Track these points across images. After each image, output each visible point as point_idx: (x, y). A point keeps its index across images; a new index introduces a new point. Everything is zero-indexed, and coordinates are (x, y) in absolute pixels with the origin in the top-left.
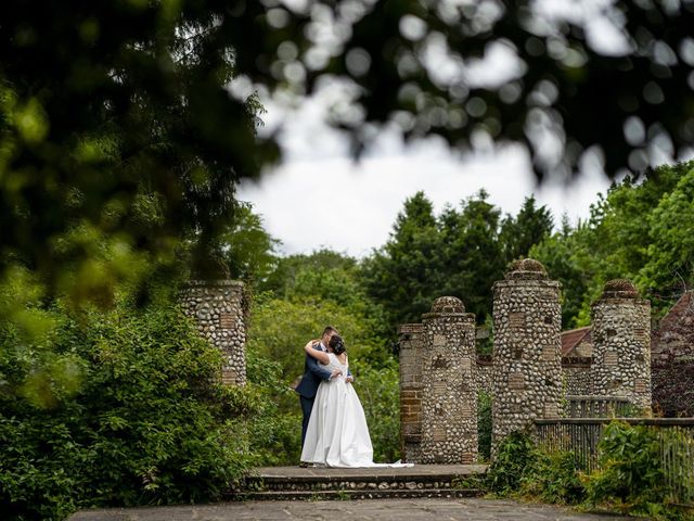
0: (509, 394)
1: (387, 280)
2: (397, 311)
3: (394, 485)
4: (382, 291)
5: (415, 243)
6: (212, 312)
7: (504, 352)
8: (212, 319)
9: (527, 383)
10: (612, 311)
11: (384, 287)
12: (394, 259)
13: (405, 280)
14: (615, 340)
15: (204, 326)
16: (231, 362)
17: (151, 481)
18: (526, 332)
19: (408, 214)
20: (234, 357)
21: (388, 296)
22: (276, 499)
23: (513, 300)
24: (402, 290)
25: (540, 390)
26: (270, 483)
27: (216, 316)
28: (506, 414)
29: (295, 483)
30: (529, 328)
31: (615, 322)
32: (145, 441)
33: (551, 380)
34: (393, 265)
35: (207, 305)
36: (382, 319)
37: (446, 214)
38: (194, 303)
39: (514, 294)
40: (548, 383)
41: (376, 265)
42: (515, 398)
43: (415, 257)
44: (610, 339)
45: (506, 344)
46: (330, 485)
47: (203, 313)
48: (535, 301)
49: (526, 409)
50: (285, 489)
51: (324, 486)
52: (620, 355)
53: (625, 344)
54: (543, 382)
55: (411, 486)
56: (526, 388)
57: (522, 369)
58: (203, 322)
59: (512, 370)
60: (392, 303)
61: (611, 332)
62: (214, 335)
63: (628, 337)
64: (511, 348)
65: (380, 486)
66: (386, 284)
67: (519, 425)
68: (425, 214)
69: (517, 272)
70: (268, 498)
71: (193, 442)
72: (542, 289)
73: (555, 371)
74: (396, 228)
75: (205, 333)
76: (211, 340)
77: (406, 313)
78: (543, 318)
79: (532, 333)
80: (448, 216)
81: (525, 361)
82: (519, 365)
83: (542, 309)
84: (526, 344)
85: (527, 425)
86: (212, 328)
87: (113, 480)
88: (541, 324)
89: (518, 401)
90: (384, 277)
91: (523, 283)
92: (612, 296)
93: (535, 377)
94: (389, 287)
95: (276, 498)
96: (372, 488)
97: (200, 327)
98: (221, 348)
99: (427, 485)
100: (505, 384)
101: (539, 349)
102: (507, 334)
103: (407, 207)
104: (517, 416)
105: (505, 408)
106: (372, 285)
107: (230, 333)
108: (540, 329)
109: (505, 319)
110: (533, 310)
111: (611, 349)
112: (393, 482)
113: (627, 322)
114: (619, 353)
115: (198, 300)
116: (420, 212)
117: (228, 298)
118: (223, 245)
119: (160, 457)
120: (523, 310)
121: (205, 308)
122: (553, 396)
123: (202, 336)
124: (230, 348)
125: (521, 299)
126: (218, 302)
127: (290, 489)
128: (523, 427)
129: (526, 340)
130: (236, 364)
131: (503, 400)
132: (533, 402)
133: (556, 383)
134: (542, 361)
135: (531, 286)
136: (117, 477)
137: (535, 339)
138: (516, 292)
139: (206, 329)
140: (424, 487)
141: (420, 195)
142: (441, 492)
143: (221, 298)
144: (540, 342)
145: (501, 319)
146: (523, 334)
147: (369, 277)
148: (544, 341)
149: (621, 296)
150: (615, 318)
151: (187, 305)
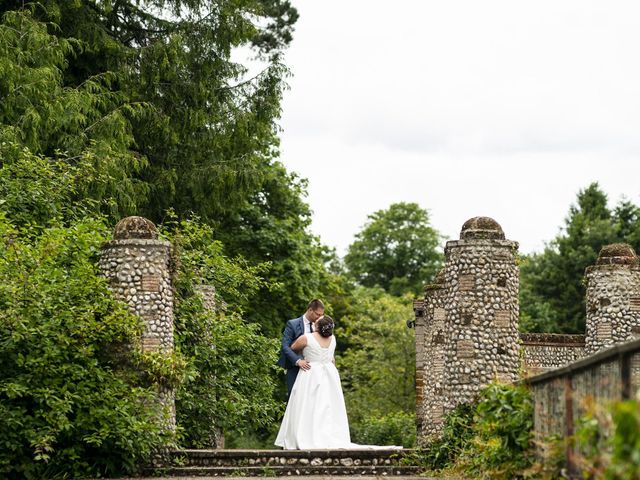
0: (458, 363)
1: (555, 277)
2: (566, 310)
3: (328, 461)
4: (551, 288)
5: (584, 238)
6: (133, 273)
7: (453, 318)
8: (133, 281)
9: (477, 351)
10: (605, 279)
11: (553, 285)
12: (563, 254)
13: (574, 277)
14: (609, 310)
15: (124, 288)
16: (154, 327)
17: (45, 452)
18: (476, 296)
19: (582, 206)
20: (158, 322)
21: (557, 294)
22: (197, 475)
23: (463, 261)
24: (571, 288)
25: (491, 359)
26: (195, 458)
27: (137, 278)
28: (455, 385)
29: (222, 458)
30: (479, 291)
31: (610, 291)
32: (48, 409)
33: (503, 348)
34: (561, 262)
35: (127, 266)
36: (548, 319)
37: (621, 206)
38: (114, 264)
39: (464, 255)
40: (501, 352)
41: (544, 262)
42: (464, 367)
43: (584, 253)
44: (604, 309)
45: (456, 308)
46: (258, 460)
47: (124, 275)
48: (487, 262)
49: (475, 380)
50: (211, 464)
51: (252, 461)
52: (614, 326)
53: (620, 315)
54: (495, 351)
55: (347, 463)
56: (475, 356)
57: (472, 336)
58: (124, 284)
59: (461, 337)
60: (561, 302)
61: (605, 302)
62: (135, 298)
63: (623, 306)
64: (460, 313)
65: (313, 462)
66: (554, 282)
67: (468, 397)
68: (599, 206)
69: (469, 230)
70: (188, 474)
71: (100, 411)
72: (494, 249)
73: (509, 338)
74: (568, 222)
75: (126, 296)
76: (131, 303)
77: (576, 313)
78: (495, 280)
79: (483, 297)
80: (622, 208)
81: (475, 328)
82: (469, 332)
83: (494, 271)
84: (476, 308)
85: (476, 397)
86: (133, 290)
87: (9, 451)
88: (493, 287)
89: (467, 370)
90: (552, 274)
91: (473, 242)
92: (607, 262)
93: (486, 345)
94: (557, 285)
95: (197, 473)
96: (303, 464)
97: (120, 290)
98: (142, 312)
99: (365, 462)
100: (454, 353)
101: (490, 314)
102: (456, 298)
103: (581, 198)
104: (465, 387)
105: (454, 378)
106: (540, 282)
107: (153, 296)
108: (491, 293)
109: (455, 282)
110: (484, 271)
111: (605, 319)
112: (326, 458)
113: (623, 290)
114: (613, 324)
115: (119, 260)
116: (594, 204)
117: (151, 259)
118: (389, 241)
119: (61, 427)
120: (473, 271)
121: (125, 269)
122: (507, 366)
123: (123, 299)
124: (153, 313)
125: (471, 259)
126: (140, 263)
127: (216, 465)
128: (472, 400)
129: (476, 304)
130: (159, 329)
131: (452, 370)
132: (483, 372)
133: (510, 351)
134: (493, 327)
135: (482, 246)
136: (14, 448)
137: (485, 303)
138: (466, 252)
139: (126, 291)
140: (362, 464)
141: (594, 186)
142: (376, 469)
143: (143, 258)
144: (491, 307)
145: (450, 281)
146: (473, 298)
147: (536, 274)
148: (496, 306)
149: (617, 262)
150: (609, 286)
151: (108, 266)
